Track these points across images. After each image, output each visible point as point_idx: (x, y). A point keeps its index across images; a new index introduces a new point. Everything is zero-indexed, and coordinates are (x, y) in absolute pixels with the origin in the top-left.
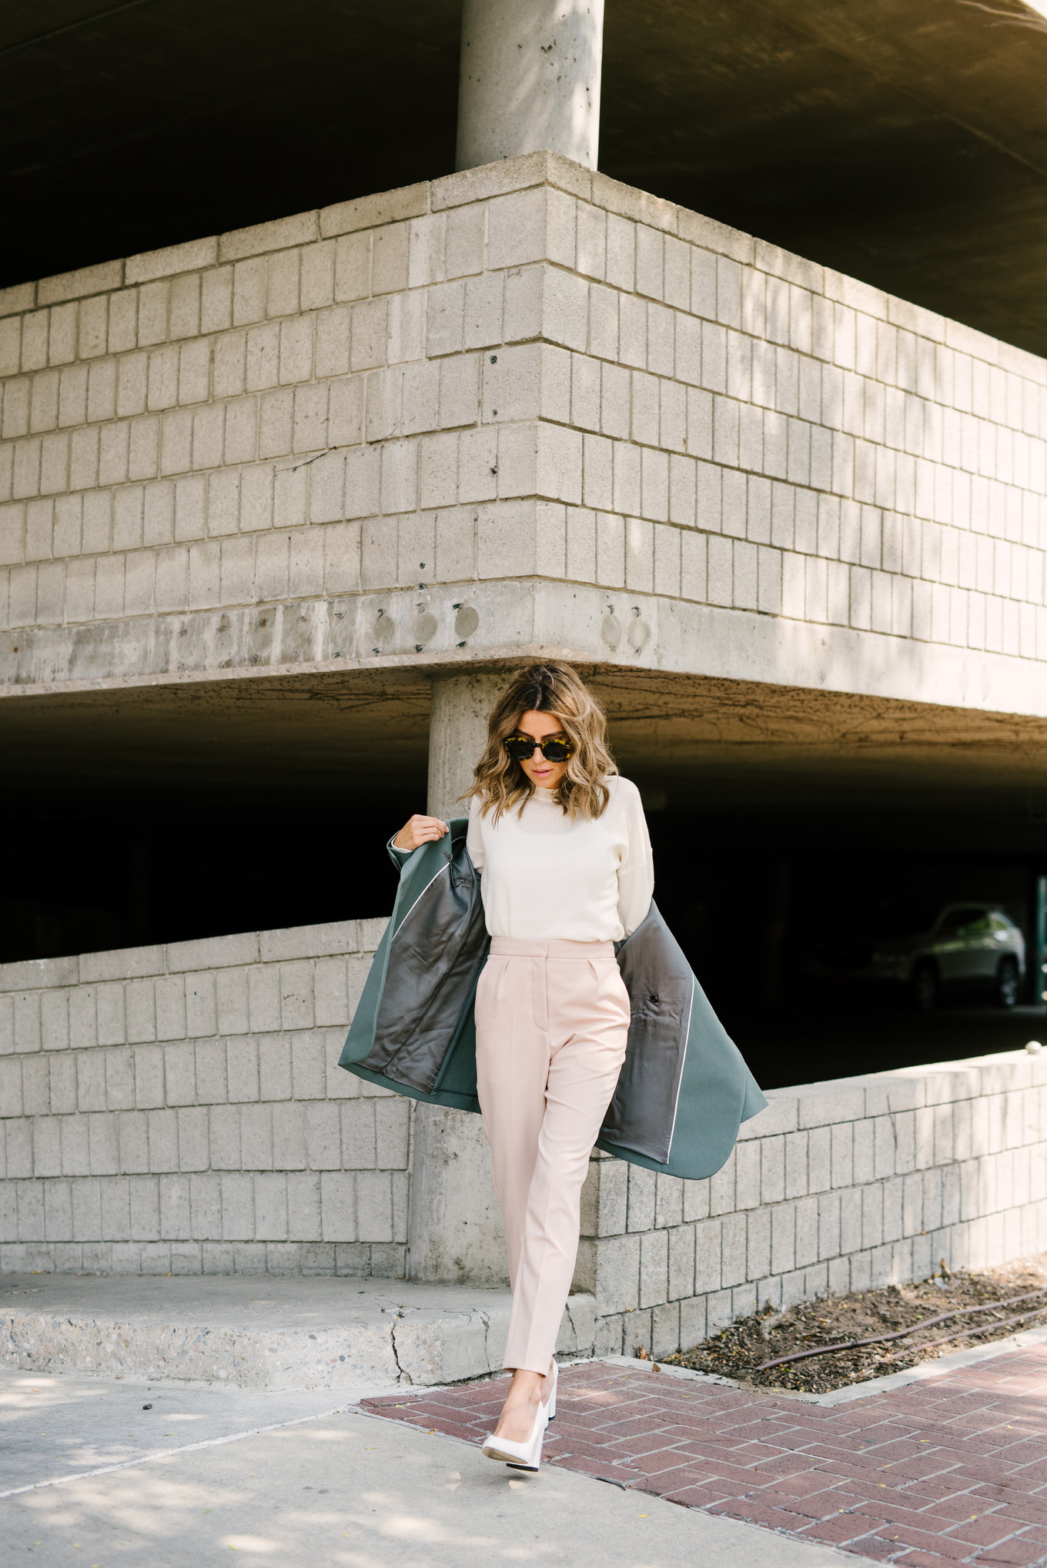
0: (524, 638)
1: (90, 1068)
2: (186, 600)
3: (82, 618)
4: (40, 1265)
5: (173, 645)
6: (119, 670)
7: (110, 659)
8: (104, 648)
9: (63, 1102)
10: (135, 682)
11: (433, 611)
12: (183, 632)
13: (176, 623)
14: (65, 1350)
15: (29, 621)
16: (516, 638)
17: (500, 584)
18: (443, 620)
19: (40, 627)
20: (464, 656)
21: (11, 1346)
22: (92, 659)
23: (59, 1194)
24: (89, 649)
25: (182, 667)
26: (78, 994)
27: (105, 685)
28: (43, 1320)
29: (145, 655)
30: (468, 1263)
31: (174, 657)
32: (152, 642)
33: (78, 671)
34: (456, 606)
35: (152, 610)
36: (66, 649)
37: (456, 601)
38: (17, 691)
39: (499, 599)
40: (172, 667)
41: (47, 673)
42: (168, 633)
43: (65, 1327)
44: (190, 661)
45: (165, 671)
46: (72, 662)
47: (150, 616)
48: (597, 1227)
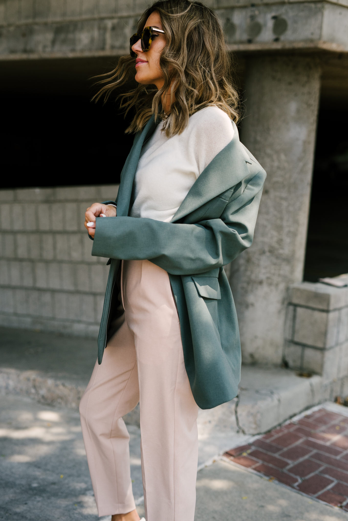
0: (315, 37)
1: (61, 242)
2: (116, 10)
3: (58, 19)
4: (38, 327)
5: (108, 36)
6: (79, 47)
7: (73, 42)
8: (71, 36)
9: (49, 255)
10: (87, 54)
11: (260, 20)
12: (114, 28)
13: (109, 24)
14: (61, 398)
15: (30, 21)
16: (310, 36)
17: (302, 6)
18: (265, 25)
19: (36, 24)
20: (277, 46)
21: (33, 391)
22: (64, 42)
23: (47, 297)
24: (62, 36)
25: (113, 47)
26: (56, 207)
27: (71, 55)
28: (50, 382)
29: (92, 40)
30: (257, 356)
31: (109, 41)
32: (96, 33)
33: (57, 47)
34: (274, 18)
35: (96, 16)
36: (50, 36)
37: (273, 14)
38: (24, 56)
39: (301, 14)
40: (108, 46)
41: (40, 48)
42: (105, 29)
43: (61, 387)
44: (118, 44)
45: (103, 49)
46: (54, 42)
47: (94, 19)
48: (325, 343)
